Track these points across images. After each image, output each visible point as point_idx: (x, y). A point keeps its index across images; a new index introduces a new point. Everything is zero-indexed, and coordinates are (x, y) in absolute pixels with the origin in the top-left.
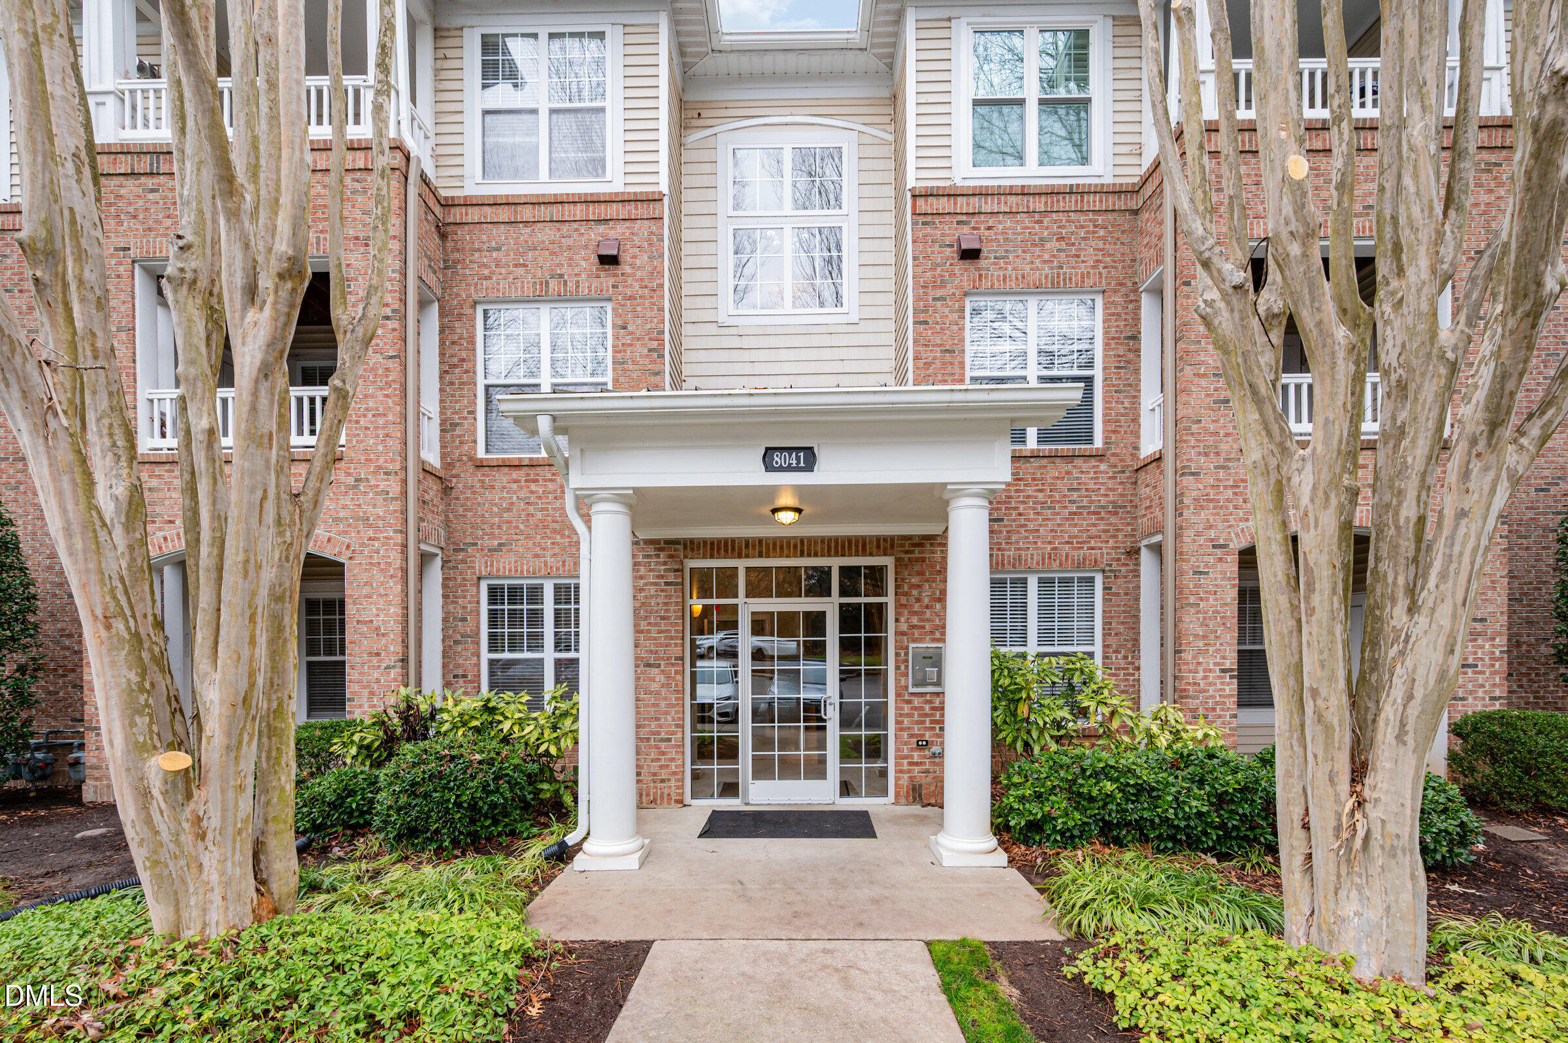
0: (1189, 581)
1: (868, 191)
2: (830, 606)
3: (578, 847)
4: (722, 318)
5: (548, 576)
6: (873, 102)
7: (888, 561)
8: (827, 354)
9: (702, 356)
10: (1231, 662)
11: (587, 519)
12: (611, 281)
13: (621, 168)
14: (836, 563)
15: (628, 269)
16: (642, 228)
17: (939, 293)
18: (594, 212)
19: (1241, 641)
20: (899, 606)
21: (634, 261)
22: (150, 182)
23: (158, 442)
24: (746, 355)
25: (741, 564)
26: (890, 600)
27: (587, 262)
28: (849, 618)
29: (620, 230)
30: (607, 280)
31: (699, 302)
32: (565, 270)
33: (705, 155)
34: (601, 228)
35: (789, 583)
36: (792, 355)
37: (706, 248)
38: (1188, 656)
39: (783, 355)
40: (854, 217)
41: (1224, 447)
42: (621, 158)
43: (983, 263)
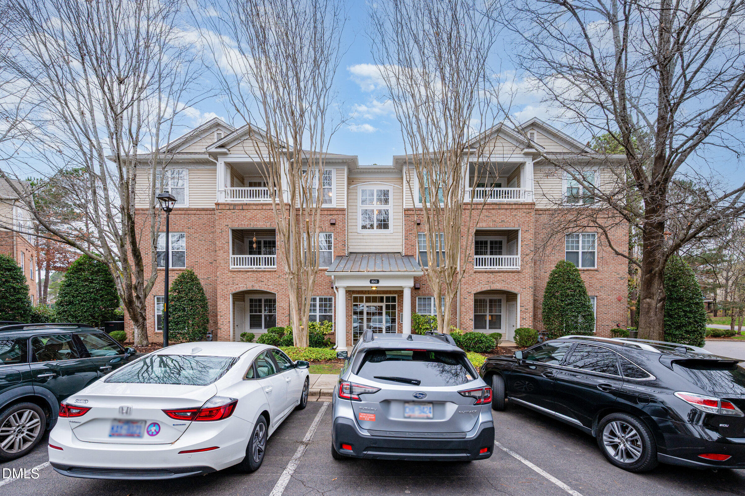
0: (463, 300)
1: (395, 201)
2: (384, 305)
3: (336, 349)
4: (358, 231)
5: (318, 296)
6: (396, 179)
7: (396, 295)
8: (385, 241)
9: (353, 241)
10: (472, 317)
11: (338, 291)
12: (333, 228)
13: (336, 202)
14: (385, 296)
15: (337, 226)
16: (341, 217)
17: (411, 232)
18: (329, 213)
19: (475, 313)
20: (398, 305)
21: (339, 225)
22: (233, 211)
23: (233, 267)
24: (364, 241)
25: (364, 296)
26: (396, 303)
27: (327, 224)
28: (388, 307)
29: (335, 217)
30: (332, 228)
31: (353, 227)
32: (322, 226)
33: (354, 191)
34: (331, 216)
35: (374, 300)
36: (376, 241)
37: (354, 214)
38: (462, 316)
39: (374, 241)
40: (392, 206)
41: (470, 272)
42: (336, 199)
43: (421, 226)
